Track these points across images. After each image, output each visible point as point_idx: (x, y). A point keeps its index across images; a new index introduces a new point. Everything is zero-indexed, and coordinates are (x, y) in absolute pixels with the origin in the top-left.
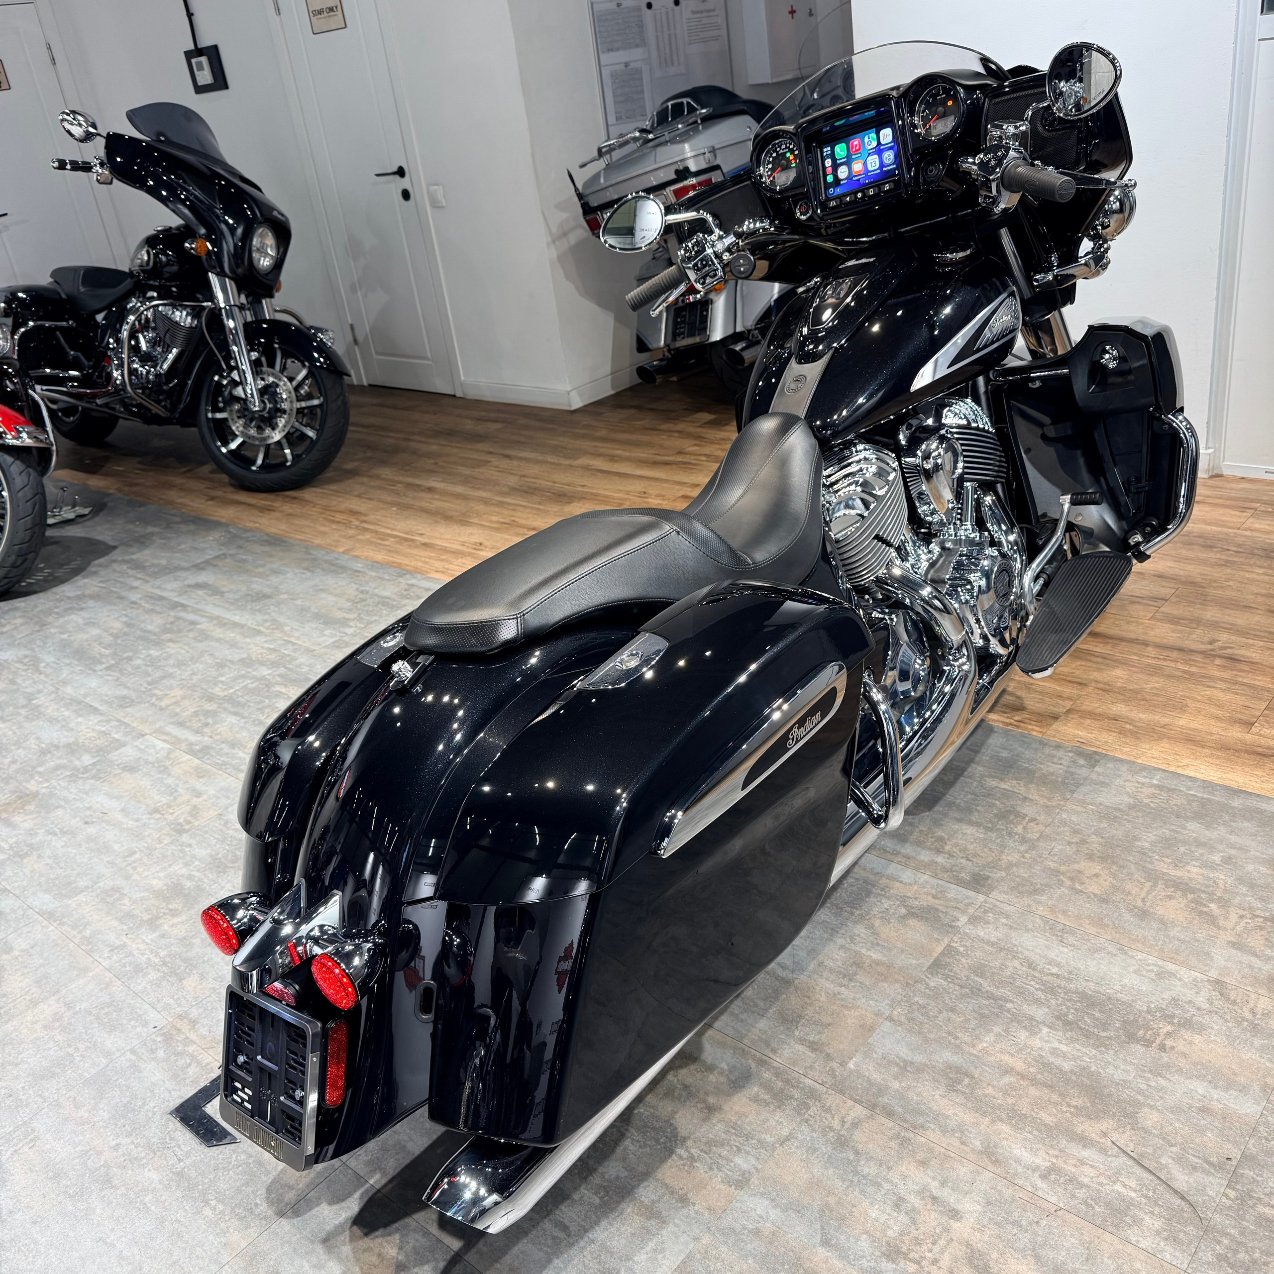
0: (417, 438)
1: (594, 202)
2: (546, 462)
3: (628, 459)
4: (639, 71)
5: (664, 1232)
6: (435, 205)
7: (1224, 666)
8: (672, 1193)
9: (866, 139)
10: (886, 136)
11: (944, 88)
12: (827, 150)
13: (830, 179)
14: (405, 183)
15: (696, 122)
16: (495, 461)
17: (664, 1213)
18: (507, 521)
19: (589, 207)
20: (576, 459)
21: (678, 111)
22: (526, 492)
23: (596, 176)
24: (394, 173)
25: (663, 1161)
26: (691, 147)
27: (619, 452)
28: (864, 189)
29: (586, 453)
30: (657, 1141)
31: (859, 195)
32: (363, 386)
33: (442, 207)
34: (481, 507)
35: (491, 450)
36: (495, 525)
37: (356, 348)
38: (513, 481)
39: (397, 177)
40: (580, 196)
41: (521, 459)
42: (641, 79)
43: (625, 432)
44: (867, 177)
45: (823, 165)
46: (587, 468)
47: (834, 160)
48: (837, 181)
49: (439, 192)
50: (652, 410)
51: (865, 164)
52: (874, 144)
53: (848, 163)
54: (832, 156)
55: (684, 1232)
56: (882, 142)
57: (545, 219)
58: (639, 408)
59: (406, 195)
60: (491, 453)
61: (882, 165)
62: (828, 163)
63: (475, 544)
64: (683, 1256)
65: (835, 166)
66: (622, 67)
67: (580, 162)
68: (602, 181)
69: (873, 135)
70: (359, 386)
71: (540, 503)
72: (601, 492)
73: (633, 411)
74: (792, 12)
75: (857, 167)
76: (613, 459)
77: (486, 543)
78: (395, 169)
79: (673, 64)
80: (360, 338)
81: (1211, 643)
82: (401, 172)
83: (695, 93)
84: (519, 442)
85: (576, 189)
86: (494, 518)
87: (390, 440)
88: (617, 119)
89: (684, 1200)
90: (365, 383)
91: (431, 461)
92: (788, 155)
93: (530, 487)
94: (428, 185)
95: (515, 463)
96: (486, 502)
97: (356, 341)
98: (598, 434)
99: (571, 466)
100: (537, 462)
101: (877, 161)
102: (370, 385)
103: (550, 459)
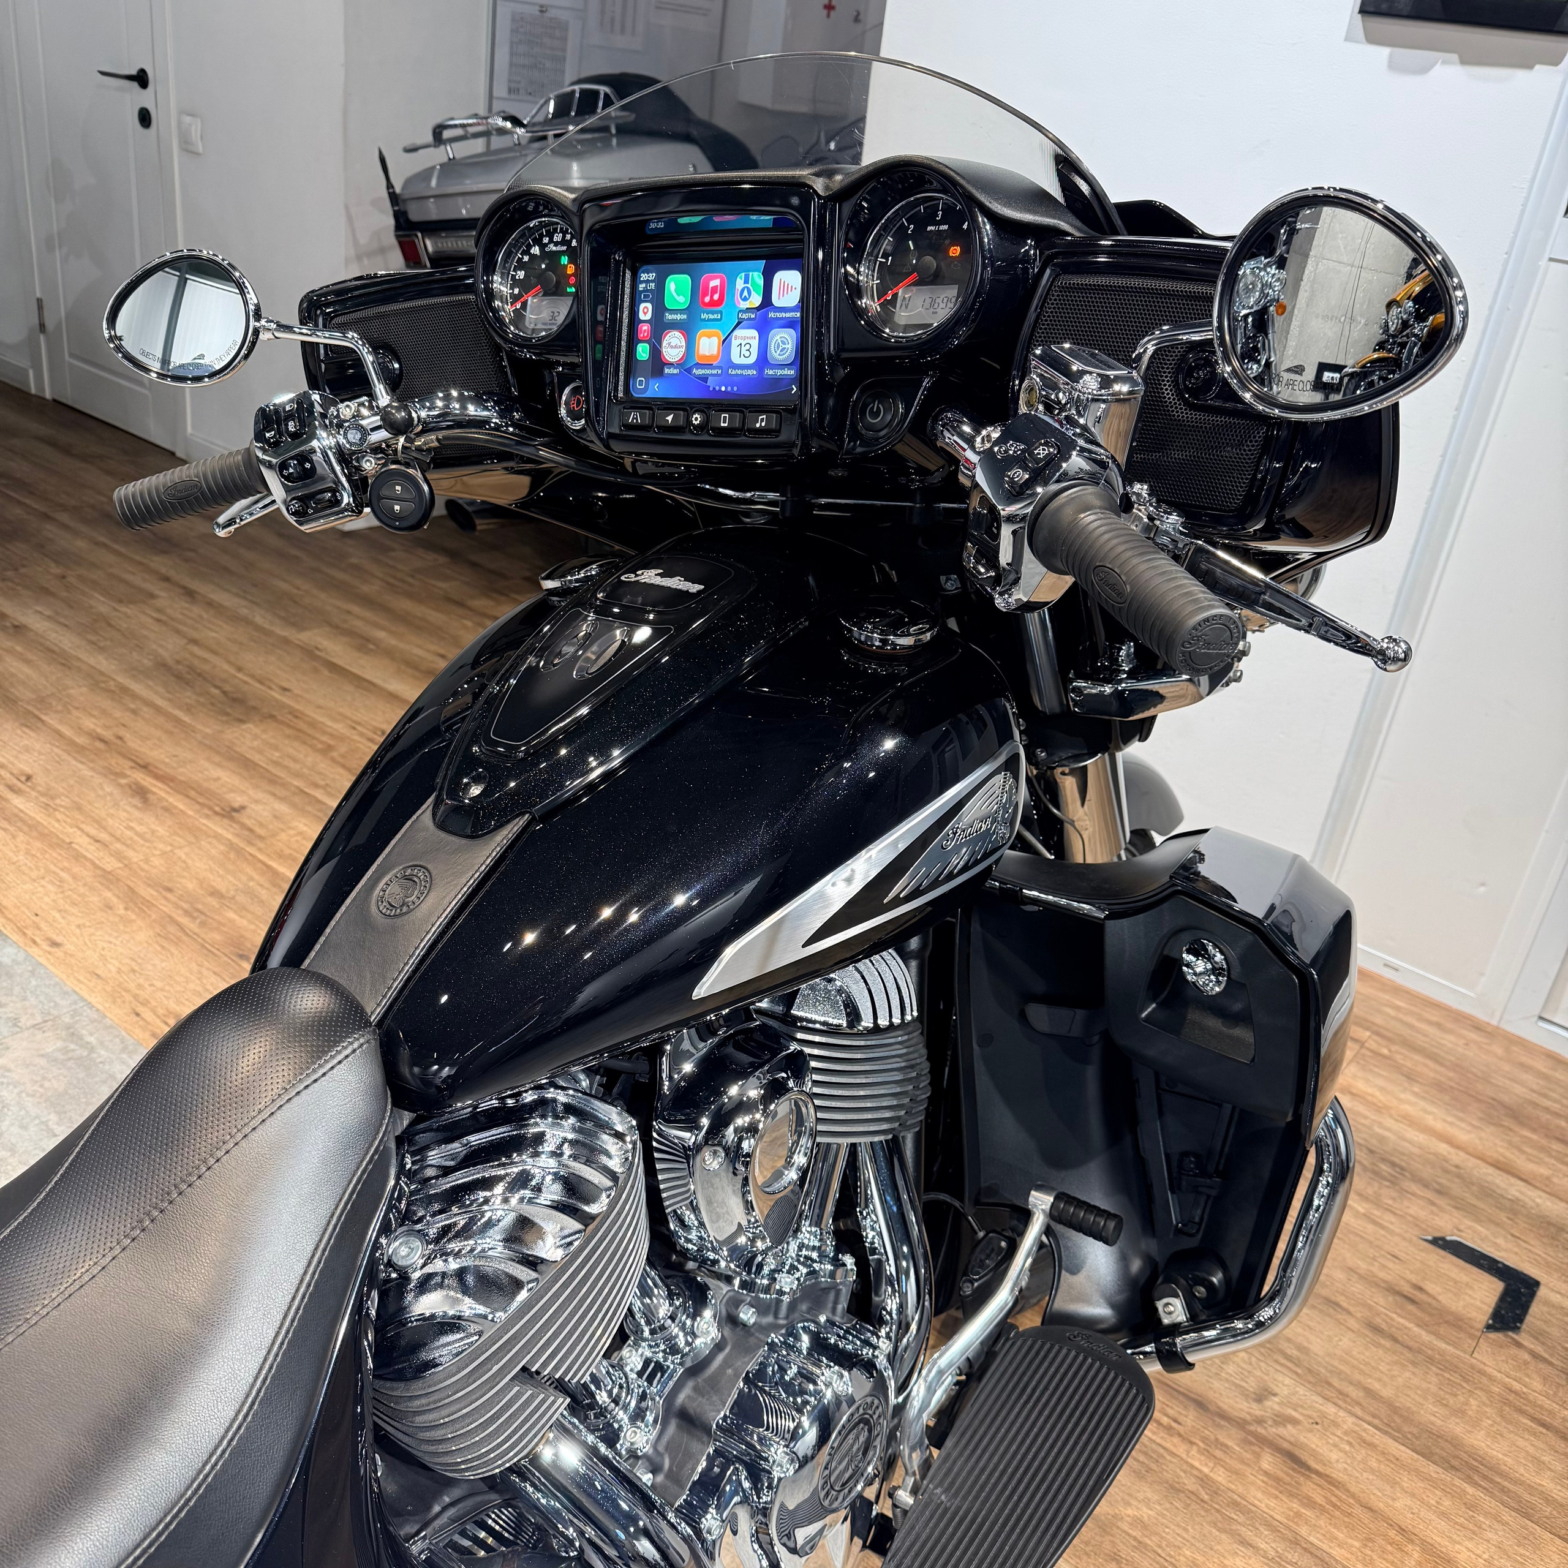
0: (64, 517)
1: (415, 215)
2: (247, 622)
3: (389, 654)
4: (564, 27)
6: (187, 147)
7: (1277, 1480)
9: (740, 284)
10: (786, 288)
11: (948, 210)
12: (647, 276)
13: (643, 351)
14: (145, 98)
15: (606, 129)
16: (164, 597)
18: (107, 734)
19: (408, 220)
20: (302, 629)
21: (588, 103)
22: (179, 677)
23: (426, 174)
24: (130, 78)
26: (582, 170)
27: (381, 635)
28: (711, 406)
29: (325, 621)
31: (697, 419)
32: (44, 399)
33: (198, 154)
34: (79, 691)
35: (172, 573)
36: (80, 740)
37: (42, 337)
38: (169, 647)
39: (135, 84)
40: (394, 198)
41: (210, 604)
42: (565, 39)
43: (410, 596)
44: (726, 378)
45: (633, 313)
46: (310, 653)
47: (660, 308)
48: (657, 363)
49: (195, 129)
50: (474, 565)
51: (726, 341)
52: (756, 300)
53: (687, 330)
54: (658, 298)
56: (776, 301)
57: (350, 219)
58: (453, 555)
59: (145, 118)
60: (166, 579)
61: (763, 359)
62: (645, 311)
63: (23, 773)
65: (660, 327)
66: (535, 11)
67: (408, 142)
68: (434, 183)
69: (758, 279)
70: (36, 396)
71: (189, 709)
72: (310, 711)
73: (442, 559)
74: (829, 7)
75: (708, 345)
76: (364, 644)
77: (40, 779)
78: (133, 72)
79: (623, 31)
80: (50, 325)
81: (1259, 1399)
82: (141, 79)
83: (623, 84)
84: (226, 569)
85: (390, 185)
86: (89, 723)
87: (18, 511)
88: (510, 91)
90: (48, 395)
91: (56, 570)
92: (564, 260)
93: (191, 668)
94: (182, 112)
95: (196, 610)
96: (97, 681)
97: (42, 327)
98: (365, 589)
99: (286, 641)
100: (235, 619)
101: (755, 343)
102: (54, 400)
103: (260, 618)
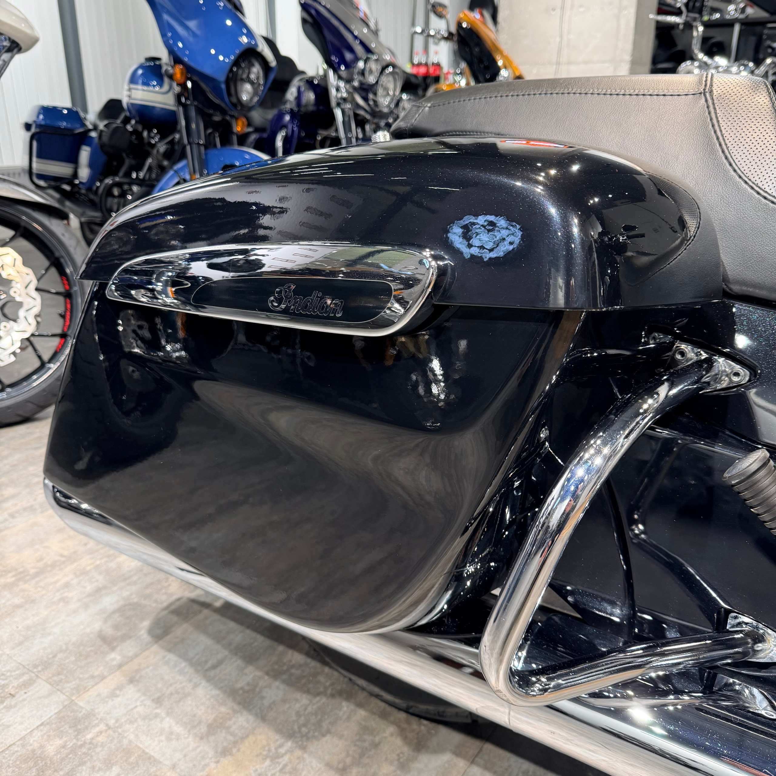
5: (190, 739)
8: (235, 743)
17: (212, 738)
25: (279, 731)
30: (304, 725)
55: (185, 756)
64: (156, 756)
89: (225, 752)
